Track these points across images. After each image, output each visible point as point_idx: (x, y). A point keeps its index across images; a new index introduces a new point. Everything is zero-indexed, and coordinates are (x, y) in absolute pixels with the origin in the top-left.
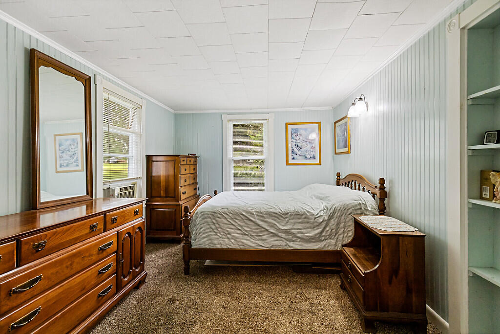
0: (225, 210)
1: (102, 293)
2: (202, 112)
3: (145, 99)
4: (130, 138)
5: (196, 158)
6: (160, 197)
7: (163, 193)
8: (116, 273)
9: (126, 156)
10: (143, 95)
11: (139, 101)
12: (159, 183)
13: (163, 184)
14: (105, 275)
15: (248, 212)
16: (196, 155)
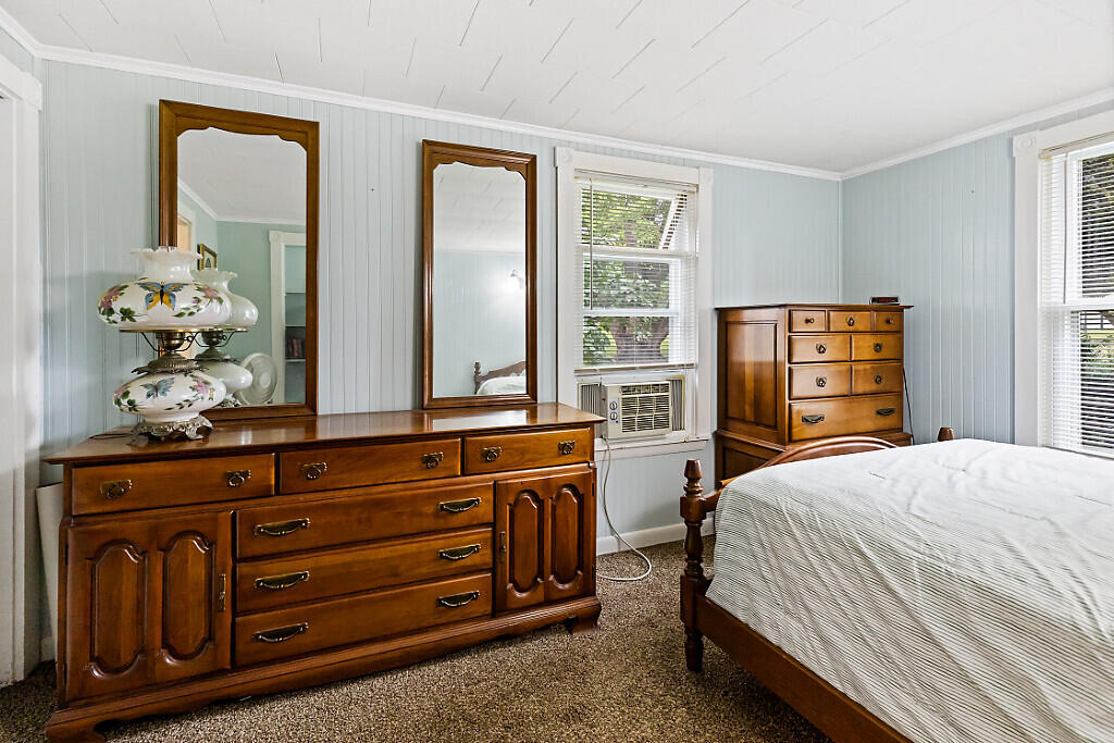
0: (801, 510)
1: (445, 599)
2: (929, 151)
3: (708, 165)
4: (672, 268)
5: (901, 309)
6: (744, 421)
7: (749, 413)
8: (493, 570)
9: (659, 313)
10: (697, 158)
11: (689, 175)
12: (741, 382)
13: (750, 385)
14: (454, 565)
15: (886, 550)
16: (896, 299)
